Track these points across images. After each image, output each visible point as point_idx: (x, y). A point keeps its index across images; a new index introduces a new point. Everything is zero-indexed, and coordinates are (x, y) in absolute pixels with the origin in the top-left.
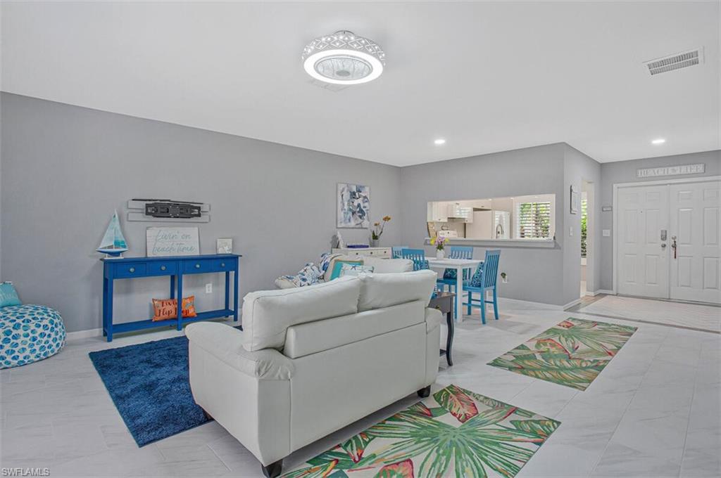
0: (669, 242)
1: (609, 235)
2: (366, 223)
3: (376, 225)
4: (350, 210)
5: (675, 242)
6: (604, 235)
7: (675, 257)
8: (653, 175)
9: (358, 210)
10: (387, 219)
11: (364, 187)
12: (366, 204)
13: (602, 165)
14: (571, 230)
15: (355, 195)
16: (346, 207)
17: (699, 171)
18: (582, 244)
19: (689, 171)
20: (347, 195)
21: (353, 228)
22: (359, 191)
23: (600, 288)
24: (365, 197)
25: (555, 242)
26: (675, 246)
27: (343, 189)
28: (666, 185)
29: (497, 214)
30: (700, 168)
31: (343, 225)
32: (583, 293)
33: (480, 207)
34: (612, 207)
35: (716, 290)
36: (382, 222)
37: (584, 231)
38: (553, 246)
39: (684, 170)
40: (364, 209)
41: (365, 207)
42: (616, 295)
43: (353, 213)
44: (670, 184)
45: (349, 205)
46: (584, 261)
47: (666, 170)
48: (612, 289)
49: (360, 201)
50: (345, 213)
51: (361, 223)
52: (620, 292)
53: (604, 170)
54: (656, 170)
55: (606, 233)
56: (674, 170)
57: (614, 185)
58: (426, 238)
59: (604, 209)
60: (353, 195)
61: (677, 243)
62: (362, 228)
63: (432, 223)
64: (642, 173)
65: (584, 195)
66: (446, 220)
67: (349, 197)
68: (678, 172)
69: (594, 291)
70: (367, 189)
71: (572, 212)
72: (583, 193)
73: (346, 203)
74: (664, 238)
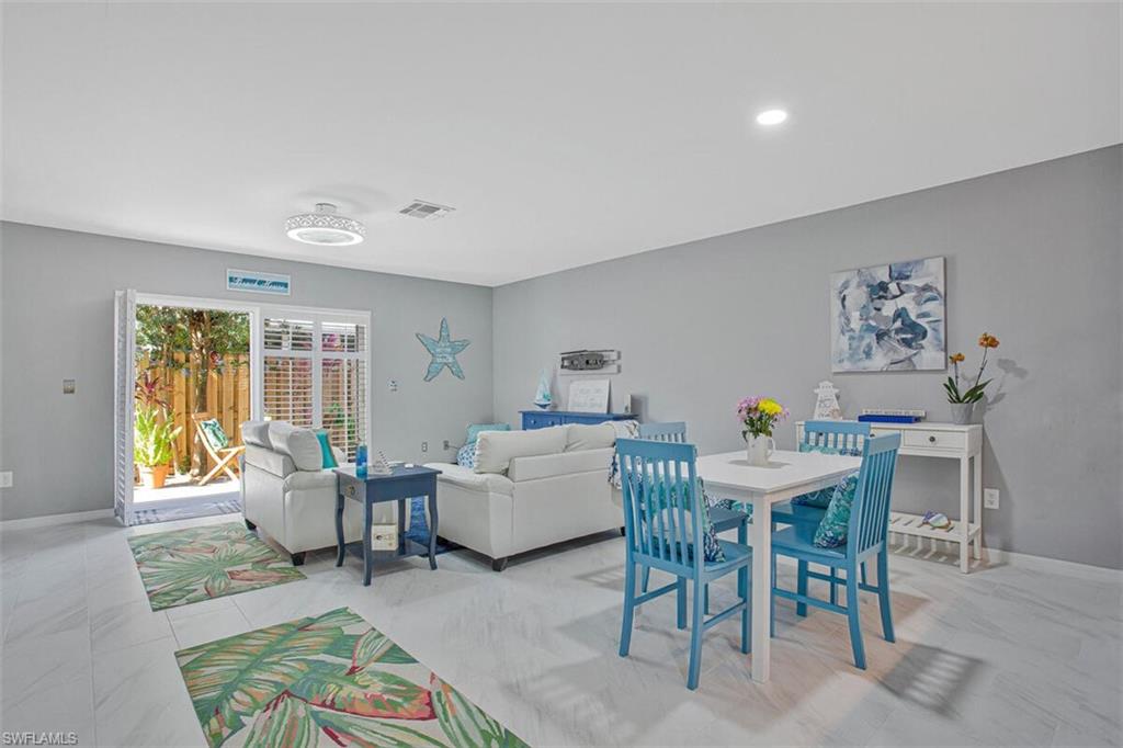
2: (929, 356)
3: (953, 361)
4: (869, 329)
9: (898, 324)
10: (990, 342)
11: (920, 262)
12: (930, 306)
15: (886, 289)
16: (856, 324)
20: (856, 296)
21: (881, 372)
22: (901, 277)
24: (926, 288)
27: (846, 286)
31: (846, 366)
40: (921, 322)
41: (925, 315)
43: (880, 336)
45: (864, 318)
49: (906, 302)
50: (851, 338)
51: (909, 359)
60: (879, 291)
62: (914, 371)
67: (863, 299)
70: (933, 266)
73: (855, 315)
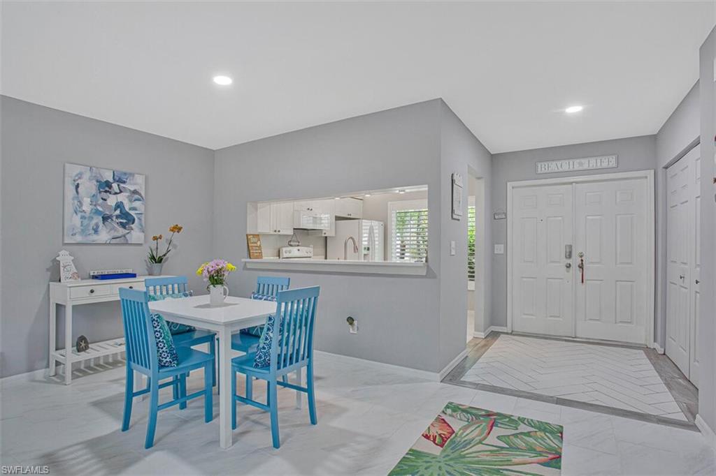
0: (575, 261)
1: (502, 252)
2: (136, 235)
3: (155, 238)
4: (97, 212)
5: (582, 260)
6: (496, 252)
7: (583, 282)
8: (556, 170)
9: (118, 212)
10: (177, 229)
11: (132, 175)
12: (137, 204)
13: (493, 156)
14: (453, 246)
15: (110, 187)
16: (87, 207)
17: (611, 165)
18: (469, 263)
19: (599, 164)
20: (89, 186)
21: (105, 244)
22: (120, 181)
23: (493, 324)
24: (135, 192)
25: (428, 266)
26: (581, 267)
27: (79, 176)
28: (571, 183)
29: (366, 224)
30: (611, 161)
31: (79, 238)
32: (471, 333)
33: (346, 216)
34: (506, 215)
35: (629, 325)
36: (167, 234)
37: (471, 246)
38: (424, 274)
39: (592, 163)
40: (132, 213)
41: (134, 209)
42: (511, 334)
43: (105, 219)
44: (577, 183)
45: (94, 204)
46: (471, 285)
47: (571, 163)
48: (506, 326)
49: (122, 198)
50: (82, 217)
51: (124, 236)
52: (516, 329)
53: (496, 164)
54: (559, 163)
55: (499, 249)
56: (581, 164)
57: (508, 184)
58: (243, 260)
59: (496, 217)
60: (105, 187)
61: (584, 263)
62: (127, 244)
63: (254, 236)
64: (542, 168)
65: (472, 199)
66: (291, 232)
67: (94, 190)
68: (586, 166)
69: (484, 331)
70: (140, 179)
71: (455, 216)
72: (470, 198)
73: (87, 201)
74: (569, 255)
